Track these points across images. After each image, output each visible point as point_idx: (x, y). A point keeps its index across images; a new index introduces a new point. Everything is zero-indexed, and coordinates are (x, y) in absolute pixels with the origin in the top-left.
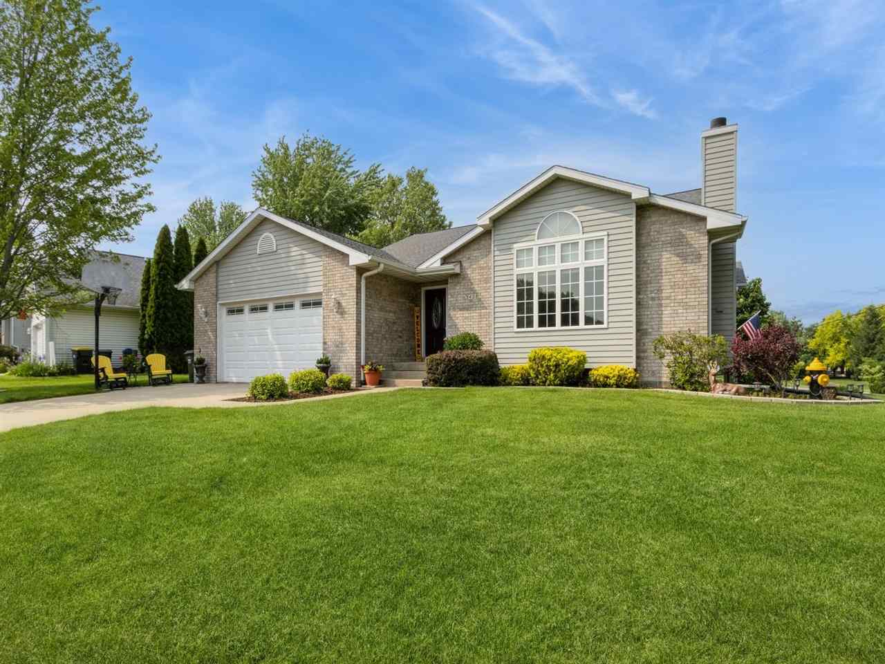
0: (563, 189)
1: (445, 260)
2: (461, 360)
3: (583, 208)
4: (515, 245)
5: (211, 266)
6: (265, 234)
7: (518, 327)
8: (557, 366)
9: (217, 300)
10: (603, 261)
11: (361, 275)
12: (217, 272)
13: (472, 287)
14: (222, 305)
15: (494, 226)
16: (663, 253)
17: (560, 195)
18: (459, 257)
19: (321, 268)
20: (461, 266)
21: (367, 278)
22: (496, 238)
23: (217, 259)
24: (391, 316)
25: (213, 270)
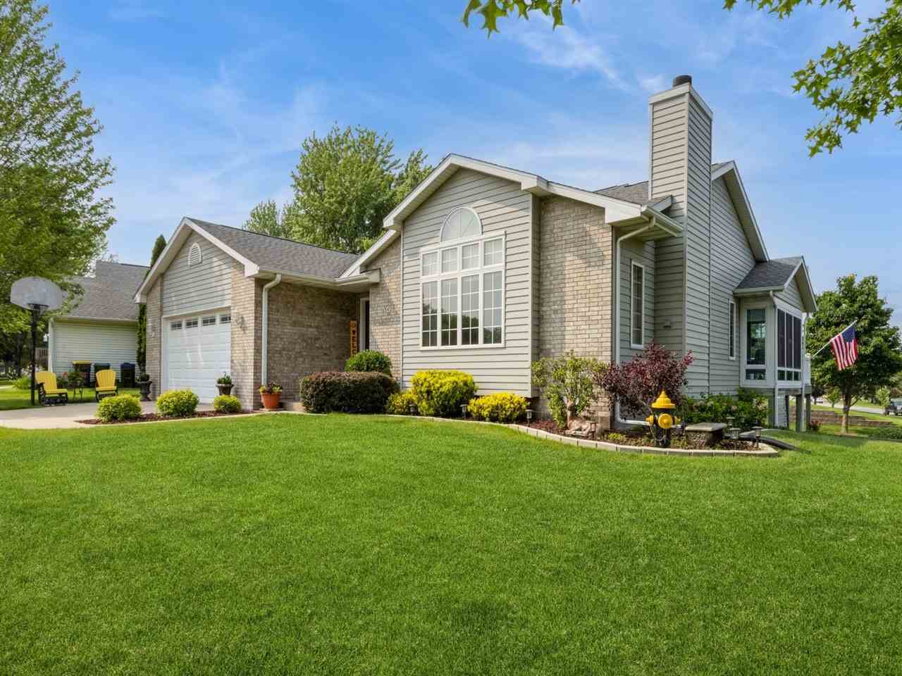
0: (467, 180)
1: (366, 267)
3: (485, 202)
4: (422, 249)
5: (157, 280)
6: (194, 245)
7: (424, 345)
8: (429, 392)
9: (162, 314)
10: (499, 266)
11: (262, 287)
12: (162, 285)
13: (390, 298)
14: (167, 319)
15: (404, 227)
16: (566, 255)
17: (463, 188)
18: (379, 264)
20: (381, 273)
21: (270, 290)
22: (406, 243)
23: (162, 271)
24: (312, 331)
25: (159, 283)
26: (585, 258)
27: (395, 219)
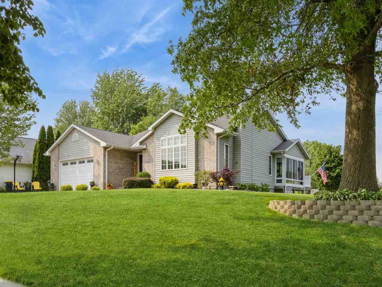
0: (176, 117)
1: (141, 143)
2: (133, 181)
4: (161, 138)
5: (57, 146)
6: (75, 134)
7: (162, 169)
8: (164, 183)
9: (59, 160)
10: (186, 144)
11: (106, 150)
12: (59, 147)
13: (150, 154)
14: (61, 161)
15: (155, 131)
16: (205, 142)
17: (174, 119)
18: (146, 142)
19: (93, 147)
20: (146, 145)
21: (108, 151)
22: (156, 135)
23: (58, 143)
24: (121, 166)
25: (57, 147)
26: (210, 142)
27: (152, 128)
